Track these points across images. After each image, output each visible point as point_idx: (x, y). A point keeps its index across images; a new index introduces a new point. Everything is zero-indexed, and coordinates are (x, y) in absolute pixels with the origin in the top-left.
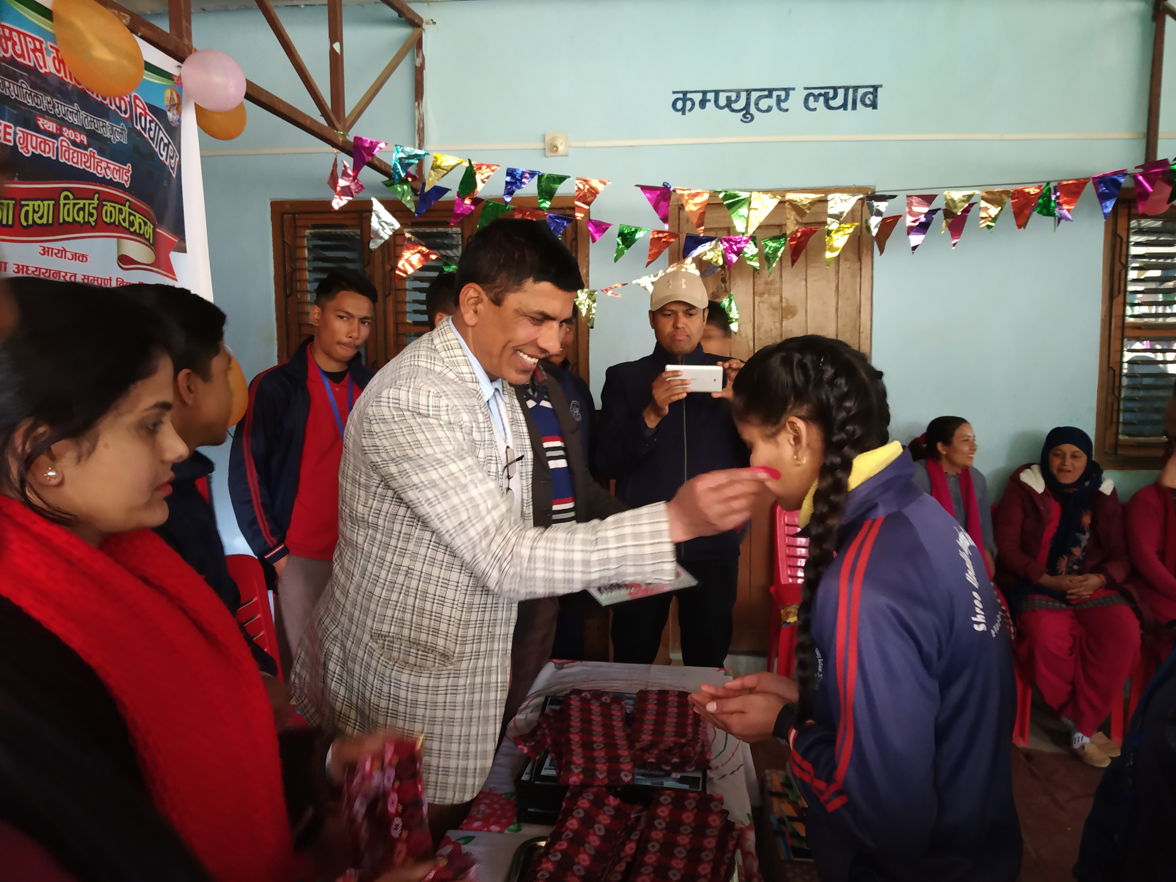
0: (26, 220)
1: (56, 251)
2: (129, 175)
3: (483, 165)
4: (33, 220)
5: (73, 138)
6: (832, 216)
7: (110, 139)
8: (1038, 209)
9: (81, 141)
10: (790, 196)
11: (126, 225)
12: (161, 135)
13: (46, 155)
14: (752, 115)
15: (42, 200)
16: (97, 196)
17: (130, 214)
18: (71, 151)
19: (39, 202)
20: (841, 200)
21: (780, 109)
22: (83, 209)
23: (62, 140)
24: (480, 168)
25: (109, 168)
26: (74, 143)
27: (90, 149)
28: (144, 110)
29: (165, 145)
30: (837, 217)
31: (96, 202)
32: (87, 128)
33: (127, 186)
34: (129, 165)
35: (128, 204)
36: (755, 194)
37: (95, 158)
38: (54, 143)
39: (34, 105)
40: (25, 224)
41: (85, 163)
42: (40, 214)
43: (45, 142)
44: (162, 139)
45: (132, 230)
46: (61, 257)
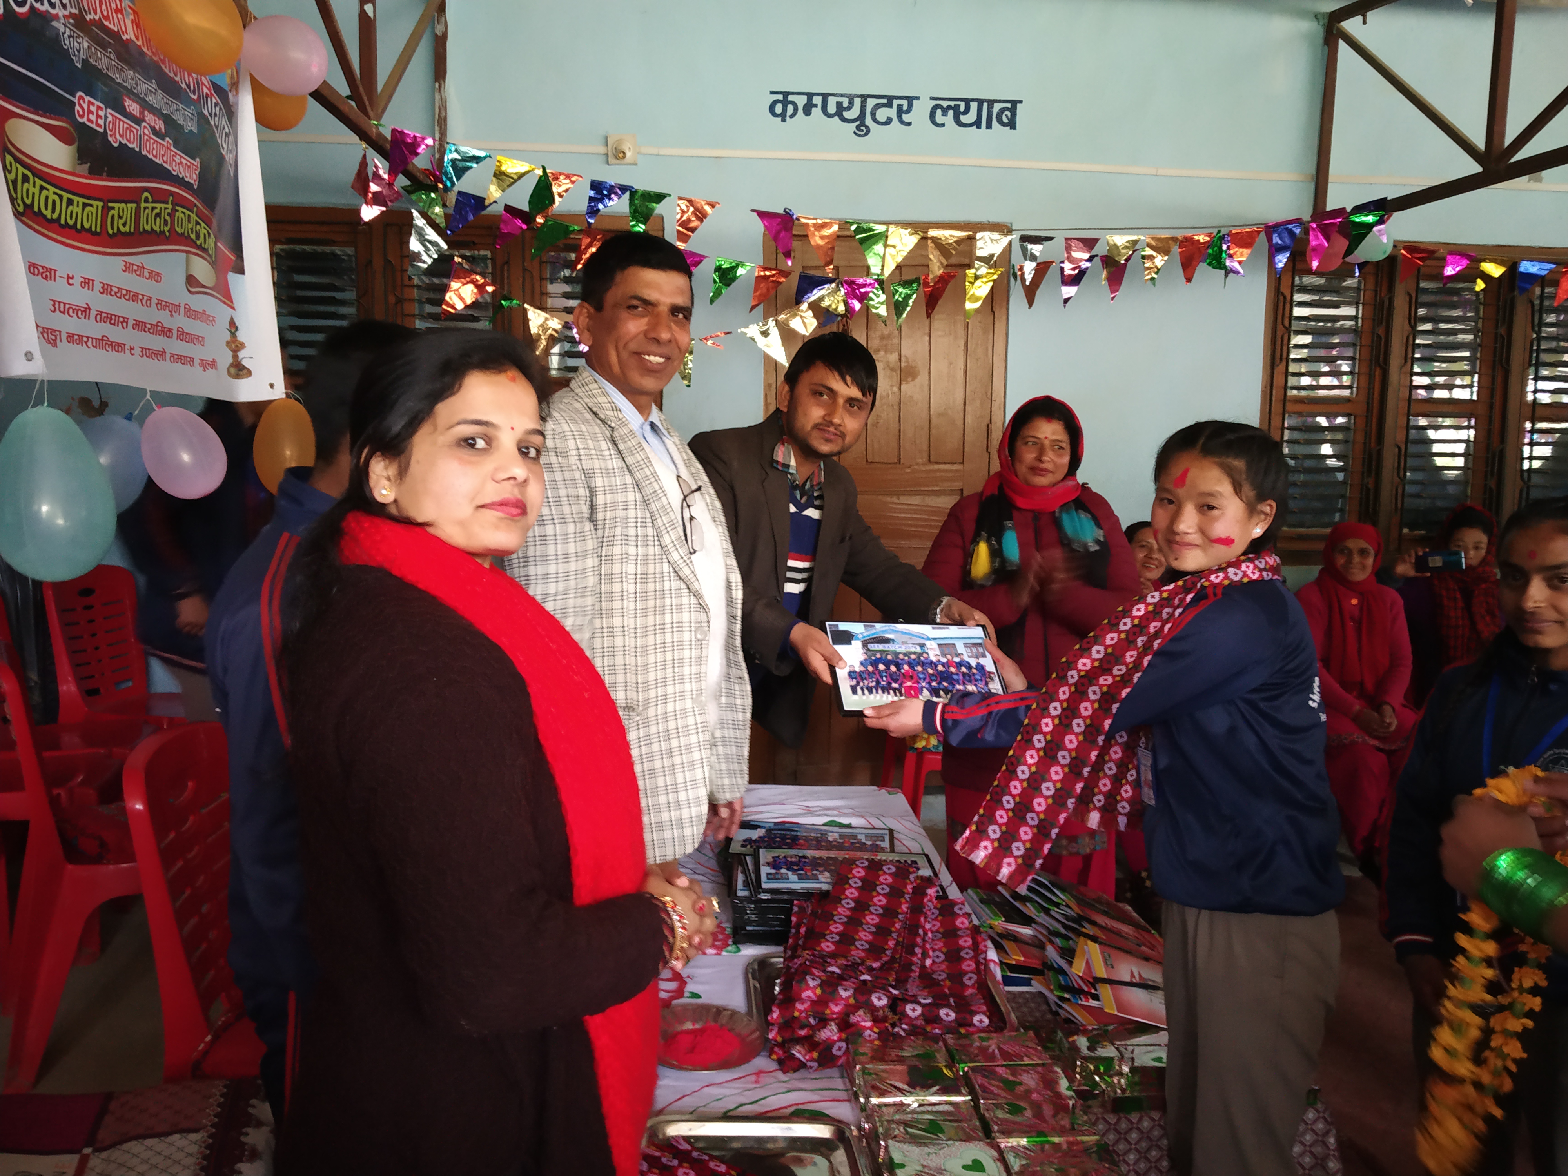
0: (112, 228)
1: (135, 268)
2: (197, 173)
3: (560, 174)
4: (118, 228)
5: (153, 124)
6: (980, 259)
7: (182, 127)
8: (1208, 261)
9: (160, 128)
10: (932, 233)
11: (193, 236)
12: (224, 123)
13: (131, 146)
14: (868, 128)
15: (126, 202)
16: (171, 198)
17: (197, 223)
18: (152, 141)
19: (123, 205)
20: (992, 240)
21: (902, 122)
22: (158, 215)
23: (145, 127)
24: (557, 179)
25: (181, 163)
26: (155, 132)
27: (167, 139)
28: (209, 89)
29: (226, 134)
30: (987, 260)
31: (170, 206)
32: (164, 112)
33: (195, 187)
34: (198, 160)
35: (195, 209)
36: (892, 228)
37: (171, 150)
38: (137, 130)
39: (121, 81)
40: (110, 232)
41: (163, 156)
42: (121, 221)
43: (130, 128)
44: (224, 128)
45: (198, 243)
46: (139, 275)
